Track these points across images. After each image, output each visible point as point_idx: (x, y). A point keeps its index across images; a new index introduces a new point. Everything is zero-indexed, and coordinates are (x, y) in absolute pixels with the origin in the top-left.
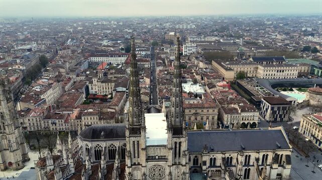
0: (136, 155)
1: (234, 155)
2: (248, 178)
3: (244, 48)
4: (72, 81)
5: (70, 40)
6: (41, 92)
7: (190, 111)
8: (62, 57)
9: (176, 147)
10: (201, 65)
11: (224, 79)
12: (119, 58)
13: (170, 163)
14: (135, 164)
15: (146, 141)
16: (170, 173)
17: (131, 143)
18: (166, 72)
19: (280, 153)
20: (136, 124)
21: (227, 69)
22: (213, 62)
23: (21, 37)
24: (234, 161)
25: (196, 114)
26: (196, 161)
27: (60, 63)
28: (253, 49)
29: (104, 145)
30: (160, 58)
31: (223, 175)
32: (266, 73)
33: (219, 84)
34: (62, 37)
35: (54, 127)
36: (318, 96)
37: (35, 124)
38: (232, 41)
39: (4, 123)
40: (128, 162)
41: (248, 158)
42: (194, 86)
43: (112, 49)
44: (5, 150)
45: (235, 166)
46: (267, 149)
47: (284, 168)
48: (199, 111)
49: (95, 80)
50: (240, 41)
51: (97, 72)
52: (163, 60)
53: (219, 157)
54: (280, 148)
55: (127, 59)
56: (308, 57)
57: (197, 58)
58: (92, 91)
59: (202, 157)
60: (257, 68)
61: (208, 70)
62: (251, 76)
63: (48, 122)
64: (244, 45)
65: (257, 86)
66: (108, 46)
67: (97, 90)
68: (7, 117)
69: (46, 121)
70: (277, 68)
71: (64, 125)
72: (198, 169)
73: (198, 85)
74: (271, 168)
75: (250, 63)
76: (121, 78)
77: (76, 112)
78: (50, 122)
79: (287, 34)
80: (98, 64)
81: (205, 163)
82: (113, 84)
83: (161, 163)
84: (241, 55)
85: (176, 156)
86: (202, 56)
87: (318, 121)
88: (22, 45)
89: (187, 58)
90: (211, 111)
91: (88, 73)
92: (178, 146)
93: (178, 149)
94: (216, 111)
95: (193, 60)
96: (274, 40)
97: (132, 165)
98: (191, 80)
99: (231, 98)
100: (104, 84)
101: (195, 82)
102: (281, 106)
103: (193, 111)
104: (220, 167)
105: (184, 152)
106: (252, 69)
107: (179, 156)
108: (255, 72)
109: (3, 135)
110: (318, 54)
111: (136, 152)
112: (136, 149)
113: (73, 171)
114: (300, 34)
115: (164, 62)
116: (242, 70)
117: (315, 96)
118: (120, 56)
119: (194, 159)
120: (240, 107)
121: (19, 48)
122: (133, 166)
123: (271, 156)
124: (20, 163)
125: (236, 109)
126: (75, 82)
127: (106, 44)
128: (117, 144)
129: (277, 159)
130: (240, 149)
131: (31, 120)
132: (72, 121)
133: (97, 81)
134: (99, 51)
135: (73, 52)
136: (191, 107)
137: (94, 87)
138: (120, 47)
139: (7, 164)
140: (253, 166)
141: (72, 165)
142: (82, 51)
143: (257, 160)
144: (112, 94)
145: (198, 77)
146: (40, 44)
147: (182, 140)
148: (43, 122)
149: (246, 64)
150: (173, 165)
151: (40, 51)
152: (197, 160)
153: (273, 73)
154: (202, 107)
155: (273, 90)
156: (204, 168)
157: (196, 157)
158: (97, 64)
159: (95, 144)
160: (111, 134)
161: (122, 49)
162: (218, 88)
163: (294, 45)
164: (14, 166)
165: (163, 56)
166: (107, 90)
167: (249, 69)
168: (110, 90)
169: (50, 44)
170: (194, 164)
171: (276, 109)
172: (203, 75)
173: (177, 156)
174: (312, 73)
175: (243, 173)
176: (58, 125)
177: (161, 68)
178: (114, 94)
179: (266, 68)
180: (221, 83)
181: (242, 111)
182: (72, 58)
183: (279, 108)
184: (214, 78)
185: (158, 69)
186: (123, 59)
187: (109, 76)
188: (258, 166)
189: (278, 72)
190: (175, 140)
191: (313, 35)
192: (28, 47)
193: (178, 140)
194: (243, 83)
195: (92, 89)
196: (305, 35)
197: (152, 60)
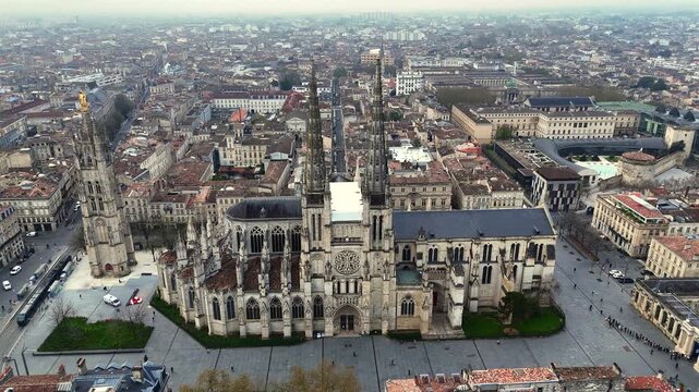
0: (317, 235)
1: (466, 245)
2: (489, 282)
3: (519, 82)
4: (186, 143)
5: (168, 64)
6: (140, 159)
7: (403, 190)
8: (158, 98)
9: (375, 224)
10: (431, 114)
11: (470, 138)
12: (270, 101)
13: (366, 248)
14: (314, 250)
15: (331, 215)
16: (367, 263)
17: (310, 216)
18: (362, 127)
19: (538, 242)
20: (316, 189)
21: (478, 122)
22: (454, 107)
23: (67, 59)
24: (467, 255)
25: (413, 195)
26: (407, 254)
27: (159, 109)
28: (535, 83)
29: (265, 227)
30: (351, 101)
31: (448, 275)
32: (552, 128)
33: (459, 147)
34: (149, 58)
35: (169, 216)
36: (637, 167)
37: (137, 211)
38: (497, 68)
39: (101, 199)
40: (305, 245)
41: (488, 249)
42: (415, 152)
43: (255, 83)
44: (101, 243)
45: (468, 262)
46: (517, 235)
47: (544, 265)
48: (419, 189)
49: (230, 141)
50: (513, 68)
51: (231, 127)
52: (357, 105)
53: (442, 247)
54: (538, 233)
55: (287, 102)
56: (643, 98)
57: (422, 100)
58: (224, 161)
59: (416, 245)
60: (537, 119)
61: (443, 123)
62: (525, 134)
63: (158, 207)
64: (520, 76)
65: (533, 152)
66: (245, 77)
67: (234, 159)
68: (107, 189)
69: (155, 205)
70: (574, 119)
71: (185, 212)
72: (410, 266)
73: (421, 150)
74: (525, 265)
75: (526, 110)
76: (277, 137)
77: (204, 192)
78: (162, 206)
79: (615, 52)
80: (231, 113)
81: (420, 256)
82: (264, 148)
83: (354, 248)
84: (512, 94)
85: (374, 238)
86: (432, 97)
87: (620, 205)
88: (74, 74)
89: (404, 100)
90: (439, 189)
91: (214, 127)
92: (378, 222)
93: (377, 227)
94: (449, 189)
95: (414, 105)
96: (584, 66)
97: (310, 251)
98: (409, 140)
99: (478, 171)
100: (247, 148)
101: (417, 144)
102: (566, 183)
103: (408, 190)
104: (444, 263)
105: (387, 230)
106: (528, 122)
107: (380, 238)
108: (532, 127)
109: (98, 219)
110: (665, 93)
111: (317, 231)
112: (317, 226)
113: (219, 265)
114: (643, 52)
115: (359, 110)
116: (509, 122)
117: (632, 166)
118: (271, 97)
119: (404, 251)
120: (491, 183)
121: (71, 81)
122: (313, 253)
123: (524, 246)
124: (125, 265)
125: (484, 187)
126: (190, 145)
127: (241, 73)
128: (286, 226)
129: (533, 251)
130: (476, 235)
131: (129, 203)
132: (200, 205)
133: (235, 143)
134: (229, 88)
135: (178, 88)
136: (404, 182)
137: (228, 152)
138: (271, 80)
139: (104, 268)
140: (497, 262)
141: (218, 257)
142: (196, 86)
143: (503, 252)
144: (262, 166)
145: (423, 136)
146: (110, 74)
147: (384, 212)
148: (150, 207)
149: (516, 111)
150: (371, 250)
151: (112, 87)
152: (409, 251)
153: (567, 128)
154: (424, 183)
155: (559, 158)
156: (419, 263)
157: (407, 247)
158: (229, 111)
159: (252, 226)
160: (275, 212)
161: (275, 84)
162: (457, 154)
163: (623, 75)
164: (116, 269)
165: (356, 97)
166: (253, 159)
167: (521, 122)
168: (258, 159)
169: (127, 74)
170: (404, 258)
171: (556, 188)
172: (433, 132)
173: (377, 237)
174: (642, 129)
175: (480, 273)
176: (175, 213)
177: (353, 119)
178: (267, 164)
179: (553, 119)
180: (464, 147)
181: (493, 190)
182: (178, 100)
183: (561, 187)
184: (452, 137)
185: (346, 121)
186: (278, 103)
187: (255, 135)
188: (504, 262)
189: (575, 125)
190: (374, 212)
191: (666, 54)
192: (88, 79)
193: (378, 214)
194: (507, 147)
195: (225, 157)
196: (652, 55)
197: (334, 104)
